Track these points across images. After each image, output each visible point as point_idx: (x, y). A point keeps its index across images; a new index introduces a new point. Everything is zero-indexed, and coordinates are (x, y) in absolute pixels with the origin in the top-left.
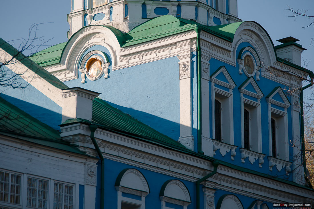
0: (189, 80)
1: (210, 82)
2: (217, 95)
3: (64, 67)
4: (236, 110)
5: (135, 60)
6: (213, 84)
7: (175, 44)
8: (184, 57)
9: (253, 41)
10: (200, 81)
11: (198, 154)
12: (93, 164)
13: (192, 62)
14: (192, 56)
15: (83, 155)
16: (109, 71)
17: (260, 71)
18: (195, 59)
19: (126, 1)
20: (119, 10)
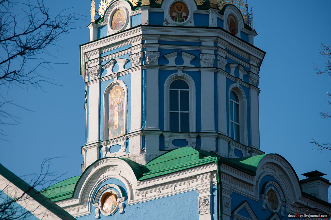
0: (209, 215)
1: (232, 217)
3: (77, 202)
5: (152, 194)
7: (194, 177)
8: (204, 191)
9: (277, 175)
10: (221, 217)
13: (212, 197)
14: (212, 190)
16: (124, 206)
17: (285, 206)
18: (215, 193)
19: (143, 133)
20: (135, 142)
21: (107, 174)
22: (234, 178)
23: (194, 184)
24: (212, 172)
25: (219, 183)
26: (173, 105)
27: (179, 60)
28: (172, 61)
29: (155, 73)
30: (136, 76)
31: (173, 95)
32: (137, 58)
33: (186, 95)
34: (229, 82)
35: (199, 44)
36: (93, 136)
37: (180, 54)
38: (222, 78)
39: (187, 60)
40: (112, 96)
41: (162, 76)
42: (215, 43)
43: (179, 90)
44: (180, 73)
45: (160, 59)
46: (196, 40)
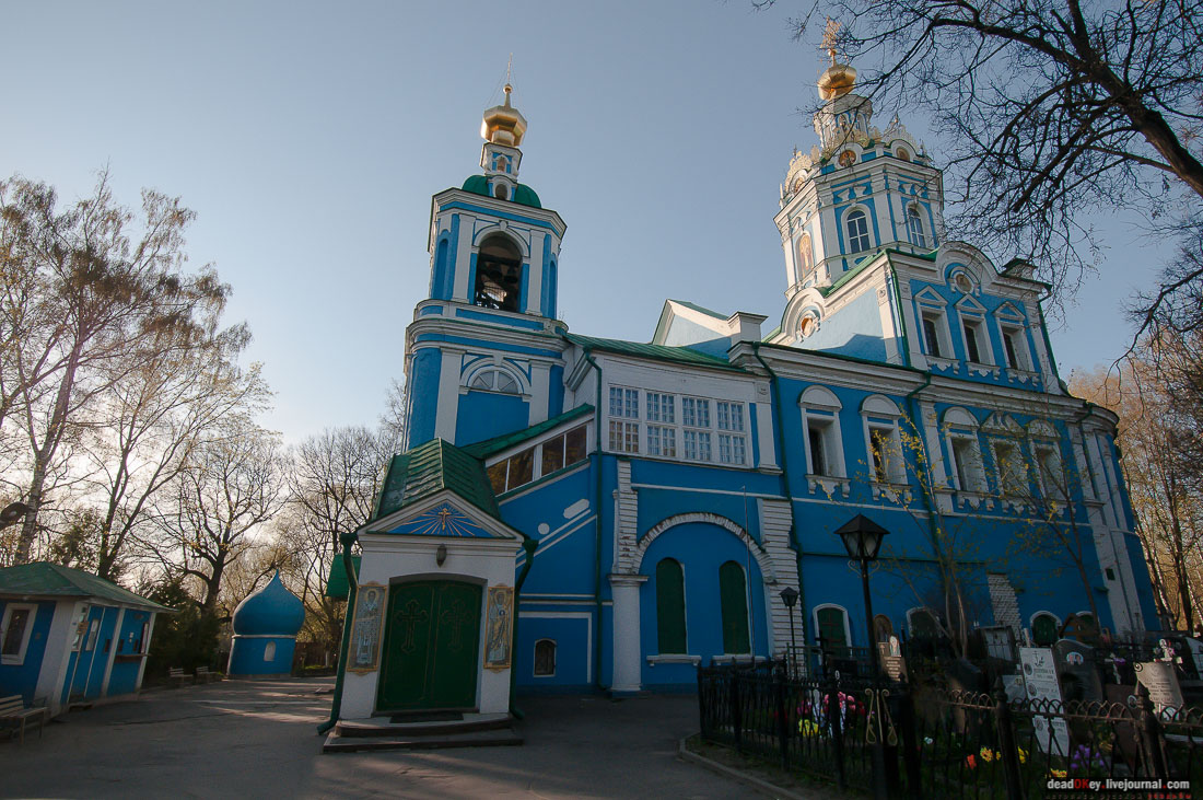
0: (888, 303)
1: (914, 301)
2: (924, 314)
3: (785, 334)
4: (954, 327)
5: (840, 304)
6: (918, 304)
7: (870, 276)
8: (880, 284)
9: (966, 261)
10: (900, 300)
11: (908, 368)
12: (766, 383)
13: (889, 286)
14: (888, 280)
15: (752, 374)
16: (819, 324)
17: (980, 288)
18: (891, 282)
19: (826, 261)
20: (822, 271)
21: (804, 304)
22: (911, 266)
23: (871, 282)
24: (884, 264)
25: (894, 271)
26: (852, 232)
27: (852, 195)
28: (845, 197)
29: (832, 211)
30: (816, 220)
31: (851, 226)
32: (814, 207)
33: (863, 223)
34: (904, 201)
35: (869, 176)
36: (791, 281)
37: (851, 190)
38: (896, 198)
39: (859, 193)
40: (802, 245)
41: (838, 212)
42: (884, 171)
43: (856, 219)
44: (854, 205)
45: (834, 200)
46: (866, 173)
